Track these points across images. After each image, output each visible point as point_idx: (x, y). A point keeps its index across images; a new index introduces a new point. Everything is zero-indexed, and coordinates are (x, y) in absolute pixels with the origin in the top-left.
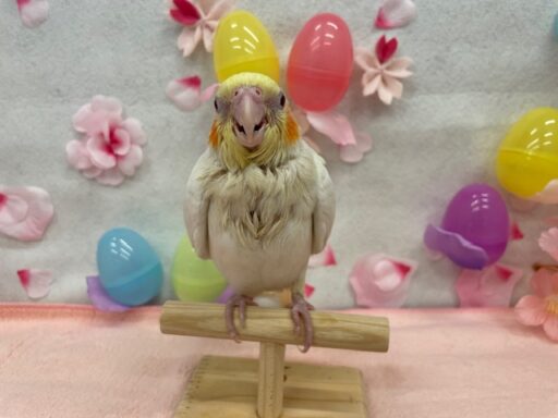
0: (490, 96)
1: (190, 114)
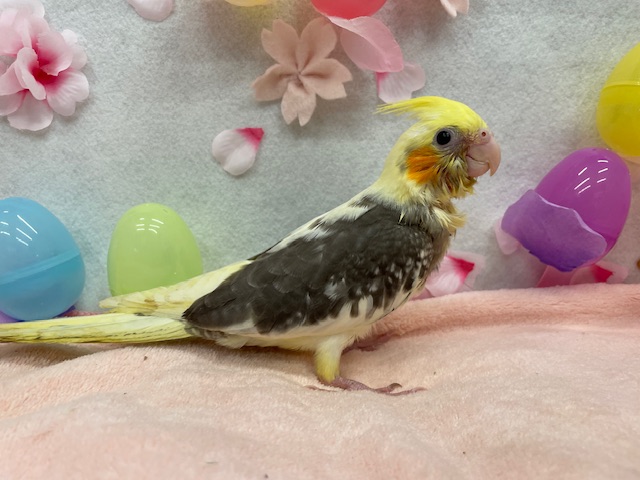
0: (585, 22)
1: (157, 26)
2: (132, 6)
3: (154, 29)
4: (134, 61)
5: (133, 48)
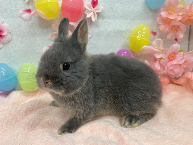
1: (27, 22)
2: (21, 18)
3: (27, 23)
4: (22, 31)
5: (22, 28)
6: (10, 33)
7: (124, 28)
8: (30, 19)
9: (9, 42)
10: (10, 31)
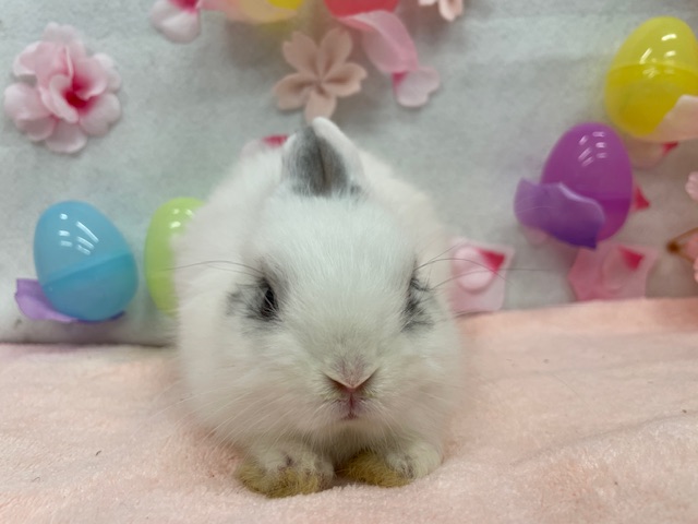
1: (185, 46)
2: (160, 31)
3: (182, 50)
4: (164, 81)
6: (116, 92)
7: (574, 50)
8: (196, 32)
9: (111, 125)
10: (116, 85)
